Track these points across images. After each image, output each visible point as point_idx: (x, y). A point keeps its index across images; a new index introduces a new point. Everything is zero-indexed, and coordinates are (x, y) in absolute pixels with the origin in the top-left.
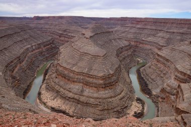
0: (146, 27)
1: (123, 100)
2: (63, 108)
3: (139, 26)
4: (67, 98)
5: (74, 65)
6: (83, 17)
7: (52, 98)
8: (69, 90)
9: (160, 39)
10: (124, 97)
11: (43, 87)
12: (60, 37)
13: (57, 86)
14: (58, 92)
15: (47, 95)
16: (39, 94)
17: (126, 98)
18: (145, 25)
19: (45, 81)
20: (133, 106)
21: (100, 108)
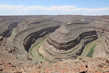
1: (69, 56)
4: (46, 50)
7: (42, 49)
8: (48, 47)
21: (55, 57)
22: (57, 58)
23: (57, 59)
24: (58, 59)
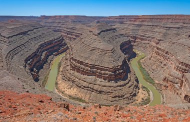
0: (144, 23)
1: (131, 88)
2: (80, 95)
3: (136, 23)
4: (82, 87)
5: (86, 58)
6: (86, 16)
7: (69, 87)
8: (84, 80)
9: (157, 33)
10: (131, 86)
11: (59, 78)
12: (68, 34)
13: (72, 77)
14: (73, 82)
15: (63, 85)
16: (57, 84)
17: (133, 86)
18: (143, 21)
19: (60, 73)
20: (139, 93)
21: (112, 95)
22: (117, 95)
23: (117, 98)
24: (119, 97)
